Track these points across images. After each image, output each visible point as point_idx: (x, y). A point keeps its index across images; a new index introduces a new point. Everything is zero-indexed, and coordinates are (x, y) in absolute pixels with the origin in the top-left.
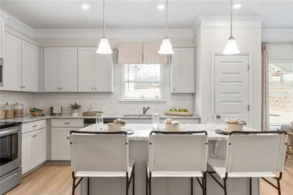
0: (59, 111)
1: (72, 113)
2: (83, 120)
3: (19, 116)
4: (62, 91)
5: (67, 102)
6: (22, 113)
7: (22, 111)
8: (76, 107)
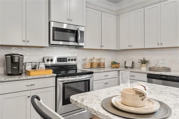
0: (130, 65)
1: (141, 67)
2: (146, 75)
3: (102, 67)
4: (132, 48)
5: (137, 58)
6: (104, 65)
7: (104, 63)
8: (144, 62)
